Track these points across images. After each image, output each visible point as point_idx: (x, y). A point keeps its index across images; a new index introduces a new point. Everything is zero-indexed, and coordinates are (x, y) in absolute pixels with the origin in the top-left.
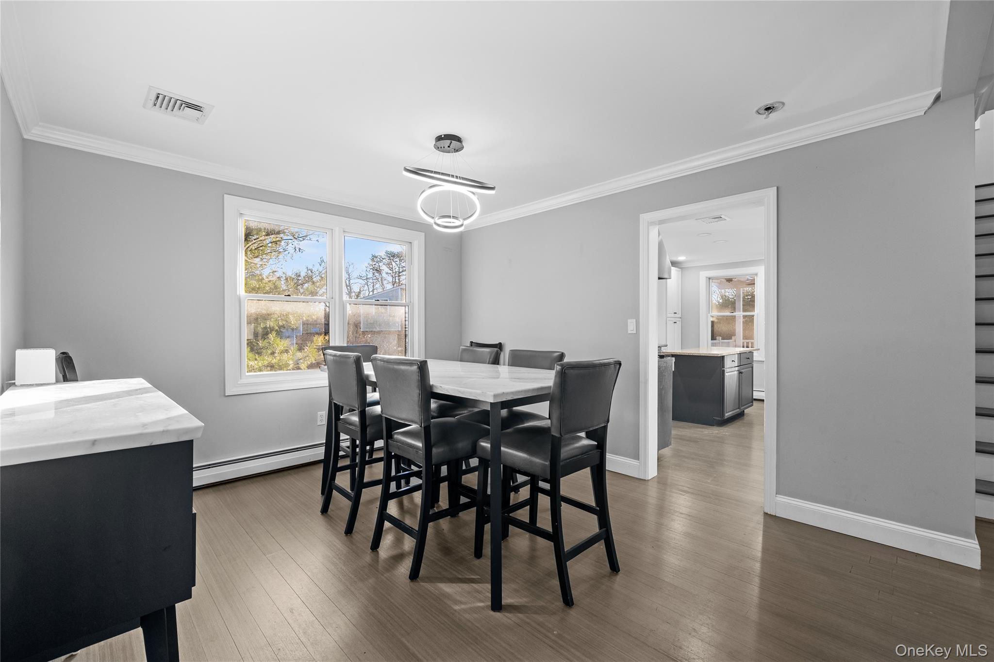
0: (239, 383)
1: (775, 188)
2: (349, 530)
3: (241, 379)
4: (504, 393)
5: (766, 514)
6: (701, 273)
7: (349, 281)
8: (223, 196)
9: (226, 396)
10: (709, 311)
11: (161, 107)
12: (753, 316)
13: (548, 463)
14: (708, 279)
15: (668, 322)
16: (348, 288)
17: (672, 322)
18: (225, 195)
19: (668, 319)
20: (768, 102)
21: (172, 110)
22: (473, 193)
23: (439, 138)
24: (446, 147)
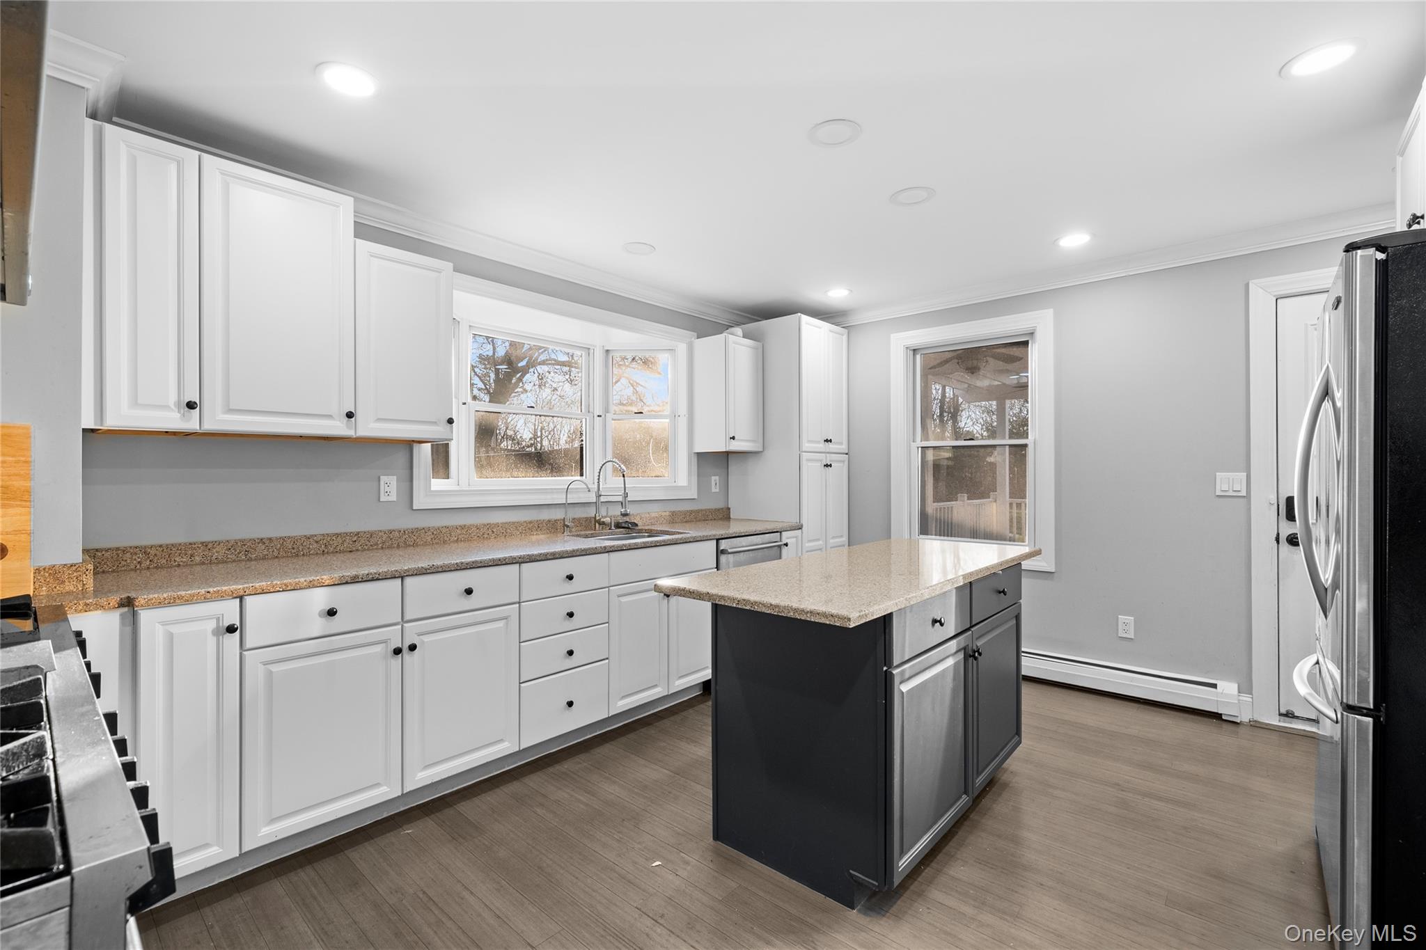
6: (894, 337)
10: (914, 434)
12: (1025, 446)
14: (912, 353)
15: (804, 463)
17: (819, 465)
19: (805, 456)
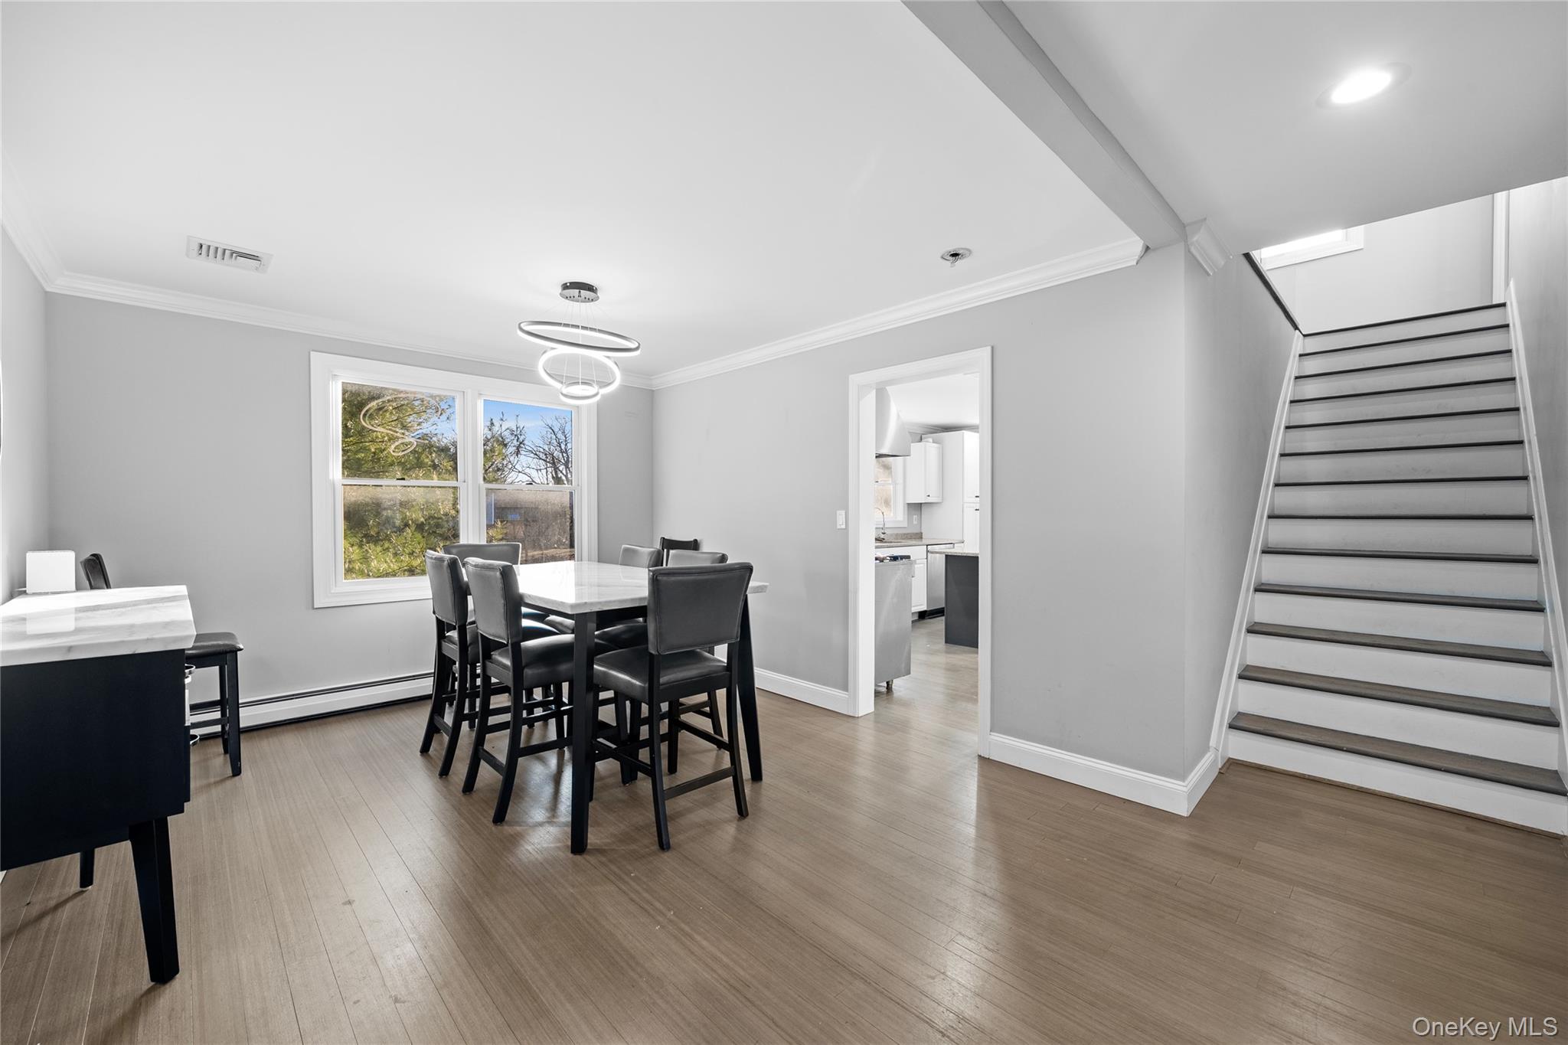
0: (333, 591)
1: (989, 349)
2: (445, 771)
3: (336, 586)
4: (586, 603)
5: (980, 756)
7: (566, 445)
8: (309, 353)
9: (314, 609)
11: (208, 256)
13: (647, 685)
16: (565, 455)
18: (312, 352)
20: (952, 248)
21: (223, 259)
22: (608, 357)
23: (565, 287)
24: (576, 296)
